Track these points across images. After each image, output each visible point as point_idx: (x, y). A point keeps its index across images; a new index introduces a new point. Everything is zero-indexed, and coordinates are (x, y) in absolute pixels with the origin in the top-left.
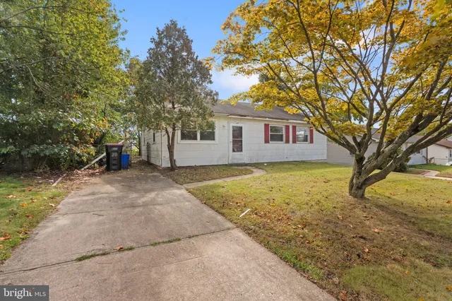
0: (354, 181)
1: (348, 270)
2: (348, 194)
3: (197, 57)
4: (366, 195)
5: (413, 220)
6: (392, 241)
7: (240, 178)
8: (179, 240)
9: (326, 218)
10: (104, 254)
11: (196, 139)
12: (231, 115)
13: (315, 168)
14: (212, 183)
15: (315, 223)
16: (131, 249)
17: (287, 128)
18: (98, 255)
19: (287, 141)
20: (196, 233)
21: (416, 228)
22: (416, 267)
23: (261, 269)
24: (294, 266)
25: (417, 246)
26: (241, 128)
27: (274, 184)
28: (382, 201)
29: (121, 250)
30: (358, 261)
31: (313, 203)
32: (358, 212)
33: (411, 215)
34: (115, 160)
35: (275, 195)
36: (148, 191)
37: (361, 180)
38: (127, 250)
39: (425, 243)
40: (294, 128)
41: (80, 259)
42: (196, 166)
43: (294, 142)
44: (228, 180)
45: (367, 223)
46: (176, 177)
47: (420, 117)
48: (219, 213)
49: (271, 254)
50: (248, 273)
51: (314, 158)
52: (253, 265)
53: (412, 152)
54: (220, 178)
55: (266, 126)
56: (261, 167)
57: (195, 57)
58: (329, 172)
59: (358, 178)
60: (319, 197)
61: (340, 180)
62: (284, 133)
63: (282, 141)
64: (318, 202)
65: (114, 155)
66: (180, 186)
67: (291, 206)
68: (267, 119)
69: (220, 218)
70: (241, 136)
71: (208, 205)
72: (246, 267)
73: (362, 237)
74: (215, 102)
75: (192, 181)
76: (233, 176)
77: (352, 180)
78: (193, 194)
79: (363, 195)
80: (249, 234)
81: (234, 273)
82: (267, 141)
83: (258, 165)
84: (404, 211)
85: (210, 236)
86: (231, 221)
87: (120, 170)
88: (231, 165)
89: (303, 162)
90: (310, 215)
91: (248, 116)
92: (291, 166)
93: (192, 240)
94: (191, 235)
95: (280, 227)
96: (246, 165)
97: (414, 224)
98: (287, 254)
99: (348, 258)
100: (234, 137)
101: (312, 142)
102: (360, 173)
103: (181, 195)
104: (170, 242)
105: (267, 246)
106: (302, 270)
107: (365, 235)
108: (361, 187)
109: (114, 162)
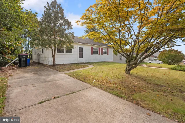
0: (127, 68)
1: (133, 95)
2: (125, 73)
3: (65, 17)
4: (131, 73)
5: (145, 80)
6: (141, 86)
7: (85, 69)
8: (75, 92)
9: (121, 81)
10: (49, 100)
11: (64, 52)
12: (79, 42)
13: (111, 64)
14: (75, 71)
15: (118, 83)
16: (59, 97)
17: (99, 48)
18: (47, 101)
19: (99, 54)
20: (80, 90)
21: (146, 82)
22: (149, 92)
23: (108, 98)
24: (118, 96)
25: (148, 87)
26: (82, 48)
27: (99, 70)
28: (135, 75)
29: (55, 98)
30: (135, 92)
31: (115, 76)
32: (130, 79)
33: (144, 78)
34: (24, 61)
35: (101, 74)
36: (48, 75)
37: (130, 68)
38: (57, 98)
39: (149, 86)
40: (102, 49)
41: (40, 103)
42: (64, 64)
43: (102, 54)
44: (81, 69)
45: (133, 82)
46: (57, 69)
47: (147, 48)
48: (84, 82)
49: (109, 94)
50: (105, 100)
51: (109, 60)
52: (105, 97)
53: (145, 59)
54: (77, 69)
55: (92, 48)
56: (91, 64)
57: (64, 17)
58: (116, 66)
59: (128, 67)
60: (116, 74)
61: (120, 68)
62: (98, 51)
63: (98, 54)
64: (117, 76)
65: (23, 59)
66: (61, 73)
67: (108, 78)
68: (92, 45)
69: (85, 84)
70: (82, 52)
71: (78, 79)
72: (103, 98)
73: (133, 86)
74: (74, 37)
75: (65, 70)
76: (82, 68)
77: (126, 68)
78: (69, 75)
79: (130, 73)
80: (99, 88)
81: (101, 100)
82: (92, 54)
83: (89, 63)
84: (142, 78)
85: (86, 90)
86: (90, 85)
87: (27, 66)
88: (78, 63)
89: (105, 62)
90: (116, 80)
91: (85, 43)
92: (102, 64)
93: (80, 92)
94: (79, 90)
95: (108, 85)
96: (84, 63)
97: (145, 81)
98: (114, 93)
99: (132, 92)
100: (79, 52)
101: (108, 54)
102: (129, 66)
103: (64, 76)
104: (72, 93)
105: (107, 91)
106: (121, 97)
107: (134, 85)
108: (129, 70)
109: (24, 63)
